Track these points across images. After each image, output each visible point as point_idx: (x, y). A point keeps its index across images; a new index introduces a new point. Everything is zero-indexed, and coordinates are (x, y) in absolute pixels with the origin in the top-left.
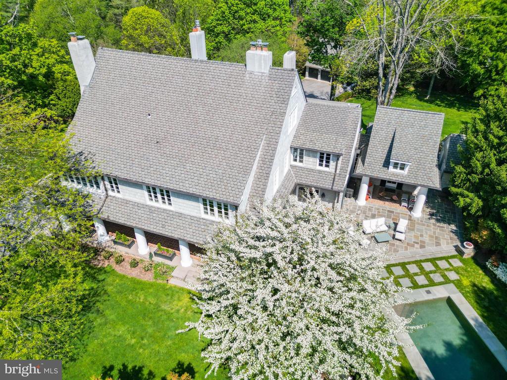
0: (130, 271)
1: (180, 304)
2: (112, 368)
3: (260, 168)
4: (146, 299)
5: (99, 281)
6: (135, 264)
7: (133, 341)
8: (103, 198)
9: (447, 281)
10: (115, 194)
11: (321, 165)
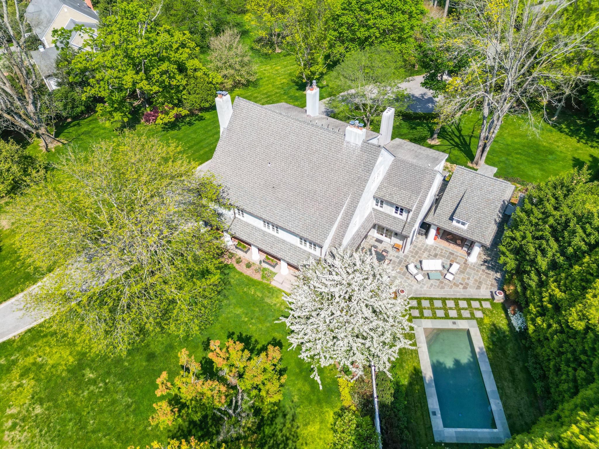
0: (245, 270)
1: (277, 300)
2: (233, 333)
3: (343, 218)
4: (255, 292)
5: (225, 274)
6: (249, 266)
7: (246, 319)
8: (232, 219)
9: (473, 317)
10: (240, 217)
11: (396, 213)
